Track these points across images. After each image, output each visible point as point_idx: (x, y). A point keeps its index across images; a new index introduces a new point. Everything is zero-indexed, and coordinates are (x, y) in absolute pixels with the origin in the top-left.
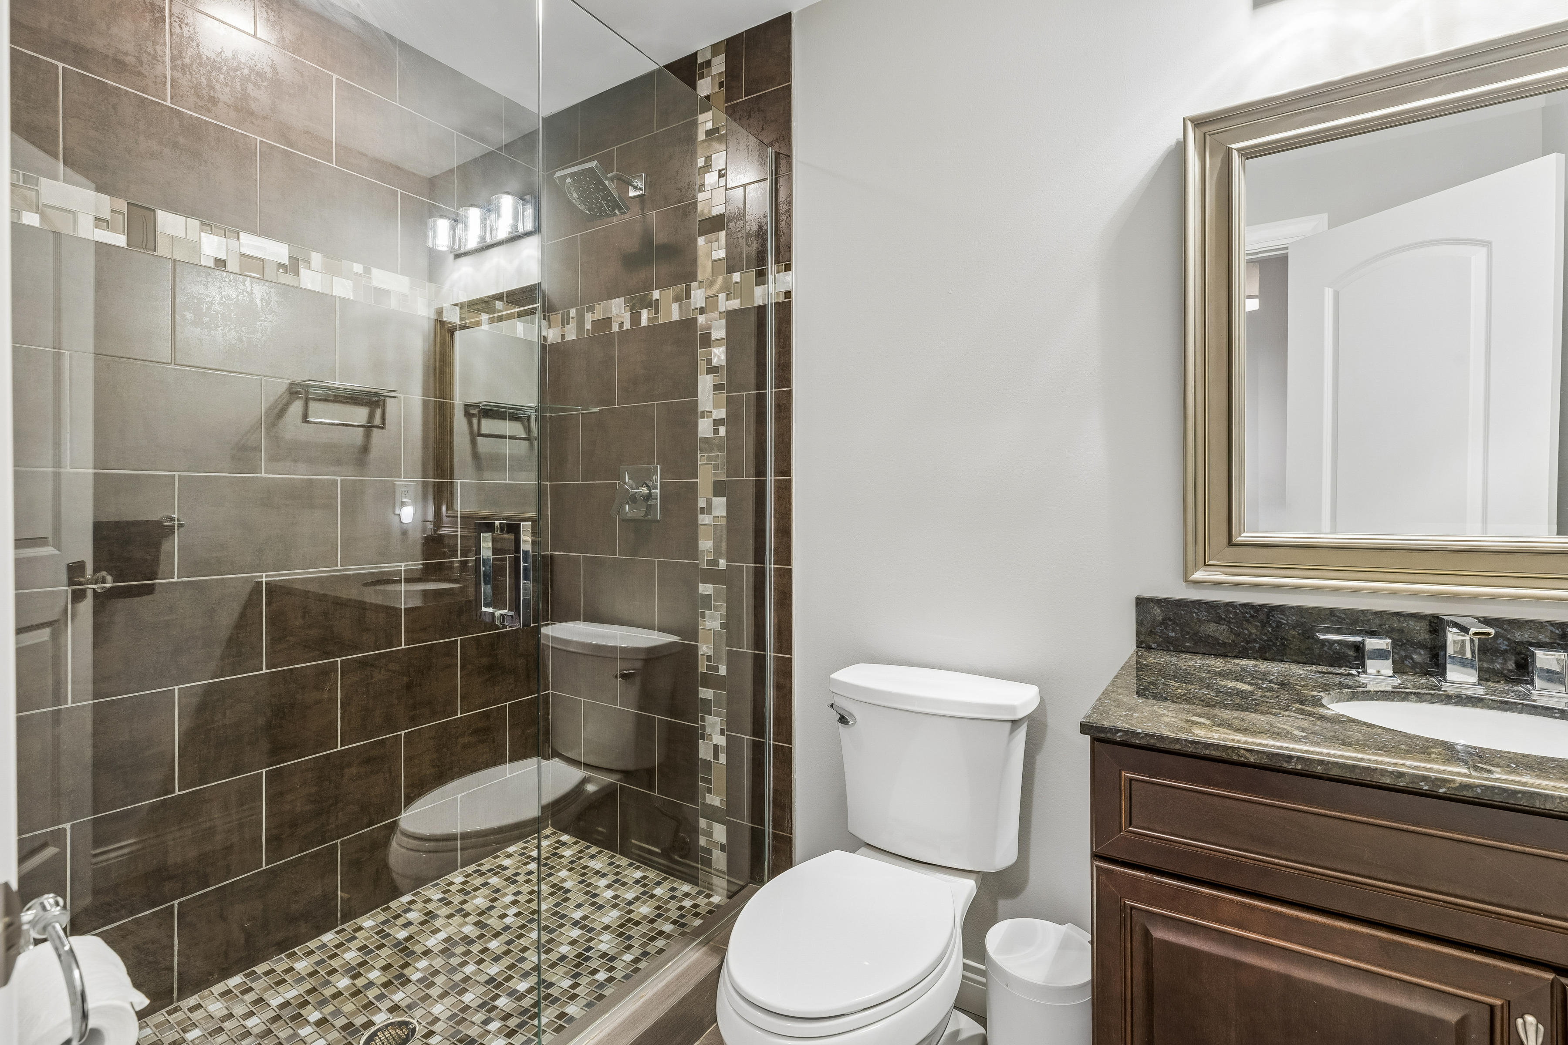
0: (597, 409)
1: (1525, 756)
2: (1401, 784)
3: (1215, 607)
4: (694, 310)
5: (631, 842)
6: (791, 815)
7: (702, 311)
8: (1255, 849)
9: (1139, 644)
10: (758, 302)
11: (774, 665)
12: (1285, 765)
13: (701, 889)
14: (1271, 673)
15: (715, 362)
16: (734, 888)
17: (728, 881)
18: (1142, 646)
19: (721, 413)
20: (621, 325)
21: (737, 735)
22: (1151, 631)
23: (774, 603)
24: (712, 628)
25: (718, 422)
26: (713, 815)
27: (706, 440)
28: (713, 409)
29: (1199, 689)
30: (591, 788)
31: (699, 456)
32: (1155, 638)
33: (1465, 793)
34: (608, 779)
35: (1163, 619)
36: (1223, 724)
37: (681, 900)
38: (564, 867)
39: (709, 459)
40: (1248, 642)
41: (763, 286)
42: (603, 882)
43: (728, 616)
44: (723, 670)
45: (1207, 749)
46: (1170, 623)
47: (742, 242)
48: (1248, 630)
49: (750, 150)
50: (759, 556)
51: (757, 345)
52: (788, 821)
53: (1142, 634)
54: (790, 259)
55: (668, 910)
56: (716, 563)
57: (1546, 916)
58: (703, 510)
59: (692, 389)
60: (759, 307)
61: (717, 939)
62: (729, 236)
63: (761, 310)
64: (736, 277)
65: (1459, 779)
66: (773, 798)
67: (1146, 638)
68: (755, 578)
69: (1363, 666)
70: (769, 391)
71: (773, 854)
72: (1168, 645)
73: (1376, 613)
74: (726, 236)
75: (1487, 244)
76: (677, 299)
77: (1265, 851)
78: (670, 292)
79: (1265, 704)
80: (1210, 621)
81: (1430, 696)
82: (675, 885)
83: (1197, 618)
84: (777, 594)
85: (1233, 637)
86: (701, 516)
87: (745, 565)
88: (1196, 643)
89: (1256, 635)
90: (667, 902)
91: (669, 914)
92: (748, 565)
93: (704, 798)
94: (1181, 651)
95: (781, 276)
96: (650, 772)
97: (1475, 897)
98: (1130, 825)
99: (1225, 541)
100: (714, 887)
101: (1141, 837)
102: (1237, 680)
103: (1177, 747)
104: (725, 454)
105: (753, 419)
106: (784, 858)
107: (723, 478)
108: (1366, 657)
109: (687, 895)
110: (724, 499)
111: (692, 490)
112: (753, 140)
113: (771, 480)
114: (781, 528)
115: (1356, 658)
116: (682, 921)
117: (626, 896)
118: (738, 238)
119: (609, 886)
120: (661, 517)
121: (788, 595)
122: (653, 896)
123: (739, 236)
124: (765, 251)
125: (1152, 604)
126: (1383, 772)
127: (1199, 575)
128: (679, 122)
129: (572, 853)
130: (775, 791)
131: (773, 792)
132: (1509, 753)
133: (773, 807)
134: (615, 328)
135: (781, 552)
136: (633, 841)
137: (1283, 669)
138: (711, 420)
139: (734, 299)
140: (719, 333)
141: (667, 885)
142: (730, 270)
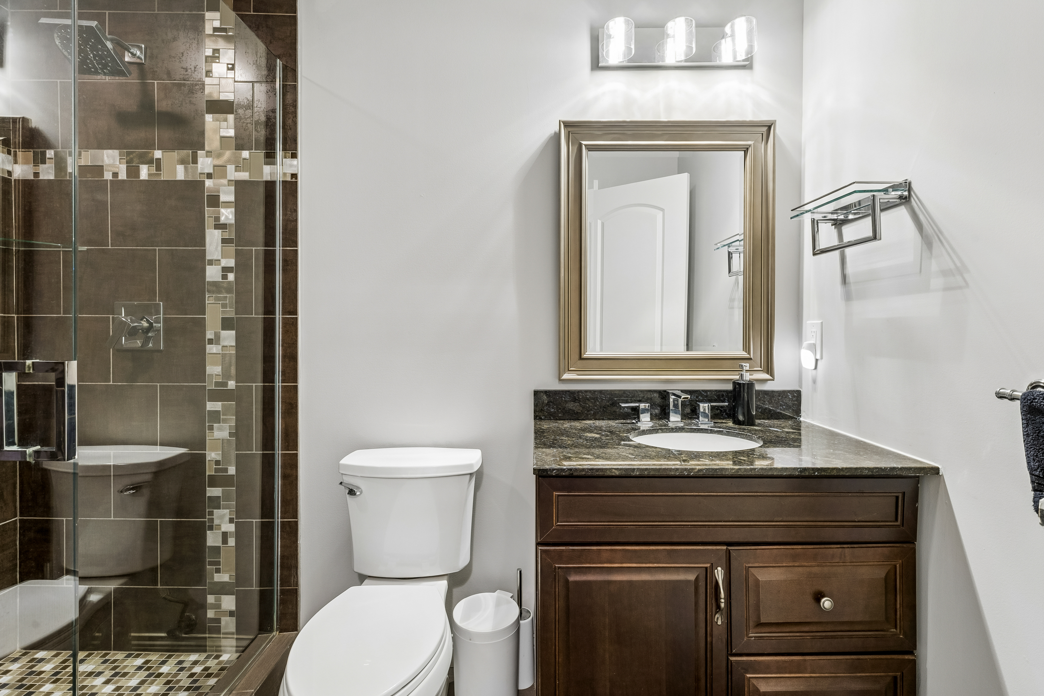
0: (85, 248)
1: (712, 452)
2: (677, 474)
3: (573, 393)
4: (201, 174)
5: (130, 636)
6: (297, 572)
7: (209, 176)
8: (616, 520)
9: (535, 417)
10: (266, 177)
11: (281, 460)
12: (632, 474)
13: (209, 653)
14: (602, 426)
15: (223, 220)
16: (245, 643)
17: (237, 639)
18: (537, 417)
19: (231, 263)
20: (115, 175)
21: (246, 520)
22: (542, 409)
23: (281, 412)
24: (220, 437)
25: (226, 270)
26: (222, 589)
27: (215, 284)
28: (222, 258)
29: (578, 440)
30: (94, 598)
31: (207, 296)
32: (543, 413)
33: (700, 473)
34: (111, 586)
35: (548, 402)
36: (598, 457)
37: (190, 668)
38: (46, 682)
39: (217, 299)
40: (588, 411)
41: (271, 166)
42: (99, 681)
43: (237, 426)
44: (232, 470)
45: (597, 472)
46: (551, 404)
47: (251, 127)
48: (588, 404)
49: (259, 56)
50: (268, 376)
51: (265, 211)
52: (294, 577)
53: (537, 412)
54: (296, 149)
55: (179, 681)
56: (226, 384)
57: (724, 522)
58: (211, 342)
59: (201, 240)
60: (267, 182)
61: (238, 687)
62: (238, 120)
63: (270, 186)
64: (245, 154)
65: (697, 467)
66: (281, 563)
67: (539, 414)
68: (264, 394)
69: (639, 418)
70: (277, 248)
71: (280, 606)
72: (550, 416)
73: (642, 391)
74: (235, 119)
75: (662, 210)
76: (182, 162)
77: (621, 520)
78: (175, 155)
79: (610, 443)
80: (571, 401)
81: (666, 430)
82: (182, 658)
83: (565, 400)
84: (284, 406)
85: (581, 409)
86: (208, 347)
87: (254, 384)
88: (564, 414)
89: (592, 407)
90: (176, 675)
91: (181, 684)
92: (257, 385)
93: (213, 578)
94: (557, 419)
95: (288, 161)
96: (154, 570)
97: (701, 520)
98: (558, 522)
99: (577, 356)
100: (222, 648)
101: (563, 527)
102: (591, 432)
103: (583, 473)
104: (234, 296)
105: (261, 269)
106: (290, 607)
107: (232, 315)
108: (640, 413)
109: (195, 663)
110: (233, 332)
111: (201, 325)
112: (262, 47)
113: (279, 318)
114: (288, 354)
115: (634, 414)
116: (195, 685)
117: (129, 685)
118: (247, 123)
119: (107, 682)
120: (164, 347)
121: (294, 406)
122: (159, 675)
123: (248, 122)
124: (274, 139)
125: (542, 394)
126: (671, 470)
127: (566, 376)
128: (184, 11)
129: (54, 666)
130: (282, 557)
131: (281, 559)
132: (706, 452)
133: (280, 570)
134: (108, 176)
135: (288, 373)
136: (133, 634)
137: (606, 424)
138: (219, 268)
139: (243, 171)
140: (228, 195)
141: (173, 661)
142: (240, 147)
